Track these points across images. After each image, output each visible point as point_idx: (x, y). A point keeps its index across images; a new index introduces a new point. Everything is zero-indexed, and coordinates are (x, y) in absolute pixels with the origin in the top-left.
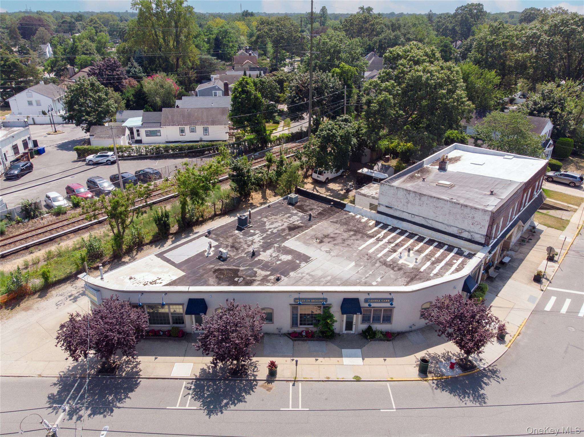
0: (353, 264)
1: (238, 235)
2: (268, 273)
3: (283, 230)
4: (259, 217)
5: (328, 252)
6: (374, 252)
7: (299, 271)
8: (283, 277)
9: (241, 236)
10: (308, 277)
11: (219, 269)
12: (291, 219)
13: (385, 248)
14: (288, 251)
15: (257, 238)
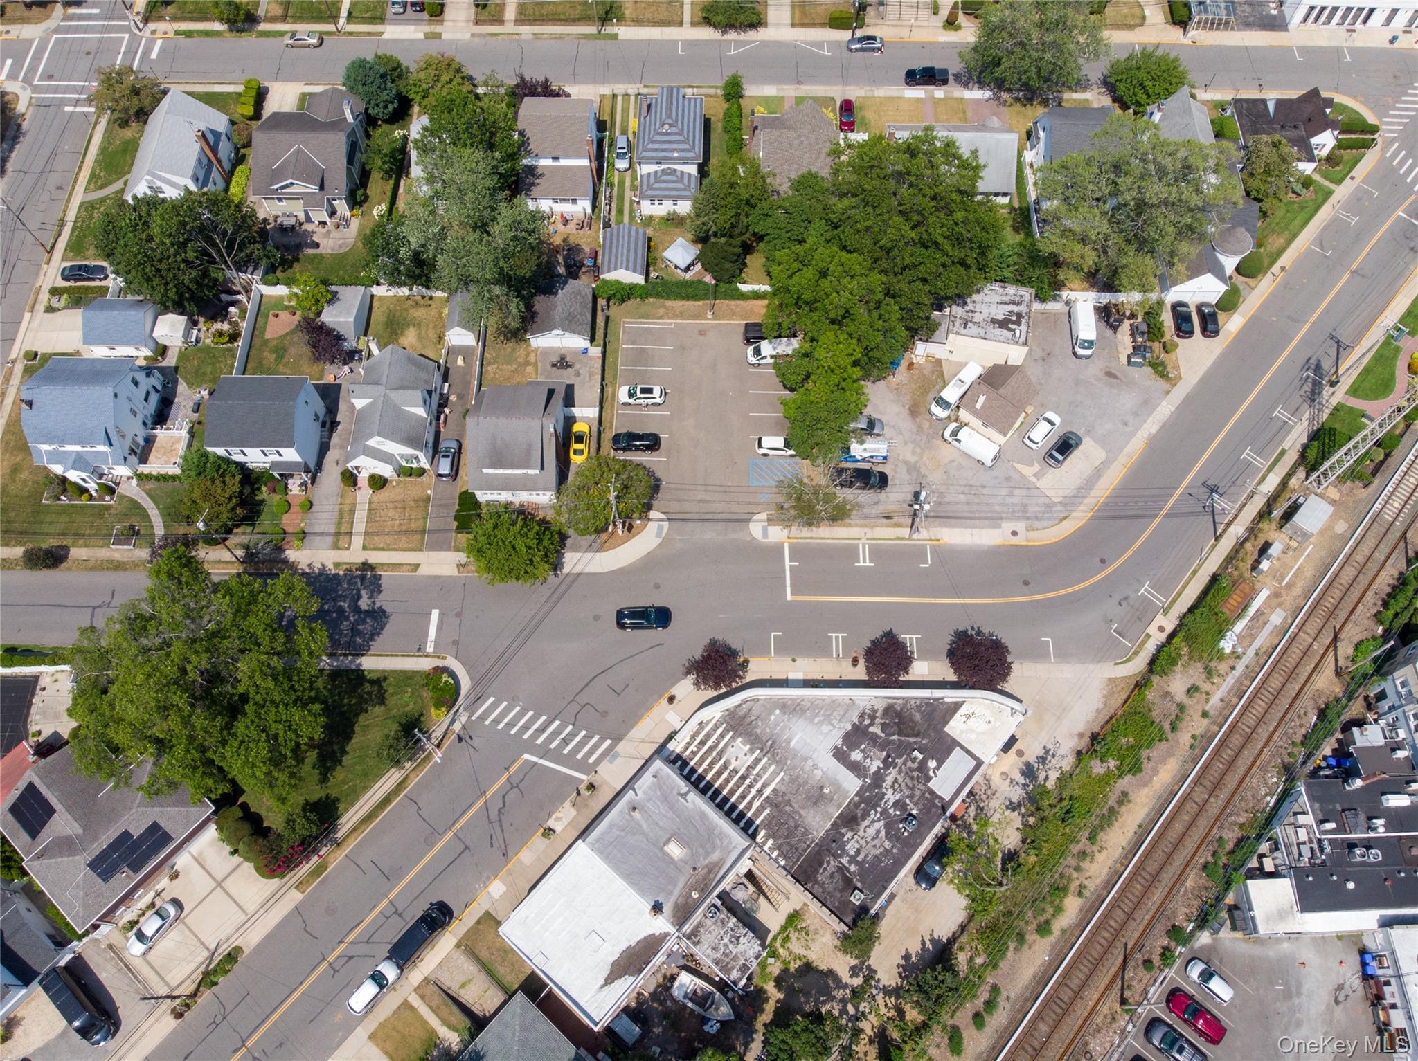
0: (792, 744)
1: (912, 805)
2: (871, 729)
3: (864, 819)
4: (895, 851)
5: (815, 767)
6: (770, 765)
7: (842, 733)
8: (856, 721)
9: (908, 801)
10: (835, 722)
11: (917, 735)
12: (857, 846)
13: (758, 775)
14: (855, 768)
15: (891, 797)
